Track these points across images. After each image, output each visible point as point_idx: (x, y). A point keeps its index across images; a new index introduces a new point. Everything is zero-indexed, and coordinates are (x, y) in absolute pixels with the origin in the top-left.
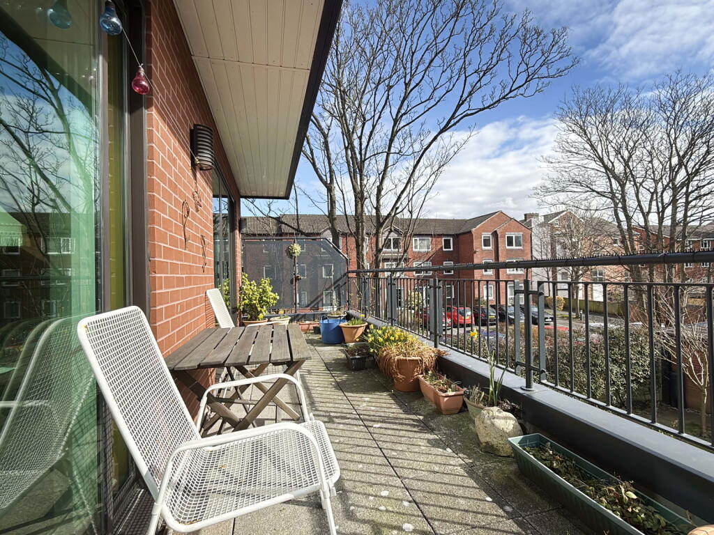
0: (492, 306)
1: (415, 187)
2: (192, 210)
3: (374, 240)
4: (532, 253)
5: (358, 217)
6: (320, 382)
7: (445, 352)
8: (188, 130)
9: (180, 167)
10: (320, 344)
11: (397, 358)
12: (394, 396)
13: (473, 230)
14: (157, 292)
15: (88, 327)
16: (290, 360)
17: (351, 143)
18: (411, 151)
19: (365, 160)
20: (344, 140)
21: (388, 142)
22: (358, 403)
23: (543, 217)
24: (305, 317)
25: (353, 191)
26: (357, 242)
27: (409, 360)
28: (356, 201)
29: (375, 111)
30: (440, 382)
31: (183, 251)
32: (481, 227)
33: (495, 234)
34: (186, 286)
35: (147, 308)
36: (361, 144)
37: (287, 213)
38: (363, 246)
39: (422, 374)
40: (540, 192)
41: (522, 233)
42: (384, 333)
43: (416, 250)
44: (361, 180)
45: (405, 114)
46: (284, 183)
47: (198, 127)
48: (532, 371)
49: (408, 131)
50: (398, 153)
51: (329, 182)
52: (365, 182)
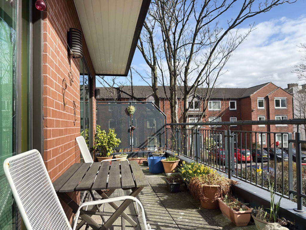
0: (265, 149)
1: (211, 67)
2: (68, 85)
3: (183, 103)
4: (293, 112)
5: (172, 88)
6: (149, 201)
7: (237, 182)
8: (66, 33)
9: (62, 57)
10: (148, 173)
11: (203, 185)
12: (201, 212)
13: (251, 95)
14: (48, 139)
15: (10, 164)
16: (135, 186)
17: (167, 37)
18: (208, 42)
19: (177, 49)
20: (163, 35)
21: (193, 36)
22: (176, 216)
23: (301, 86)
24: (137, 155)
25: (168, 70)
26: (171, 104)
27: (211, 187)
28: (170, 77)
29: (184, 15)
30: (234, 204)
31: (63, 112)
32: (257, 93)
33: (267, 98)
34: (65, 135)
35: (42, 150)
36: (174, 38)
37: (125, 85)
38: (175, 107)
39: (220, 197)
40: (299, 69)
41: (286, 98)
42: (192, 167)
43: (211, 109)
44: (174, 62)
45: (205, 16)
46: (125, 66)
47: (72, 30)
48: (302, 198)
49: (207, 28)
50: (200, 44)
51: (153, 64)
52: (177, 64)
